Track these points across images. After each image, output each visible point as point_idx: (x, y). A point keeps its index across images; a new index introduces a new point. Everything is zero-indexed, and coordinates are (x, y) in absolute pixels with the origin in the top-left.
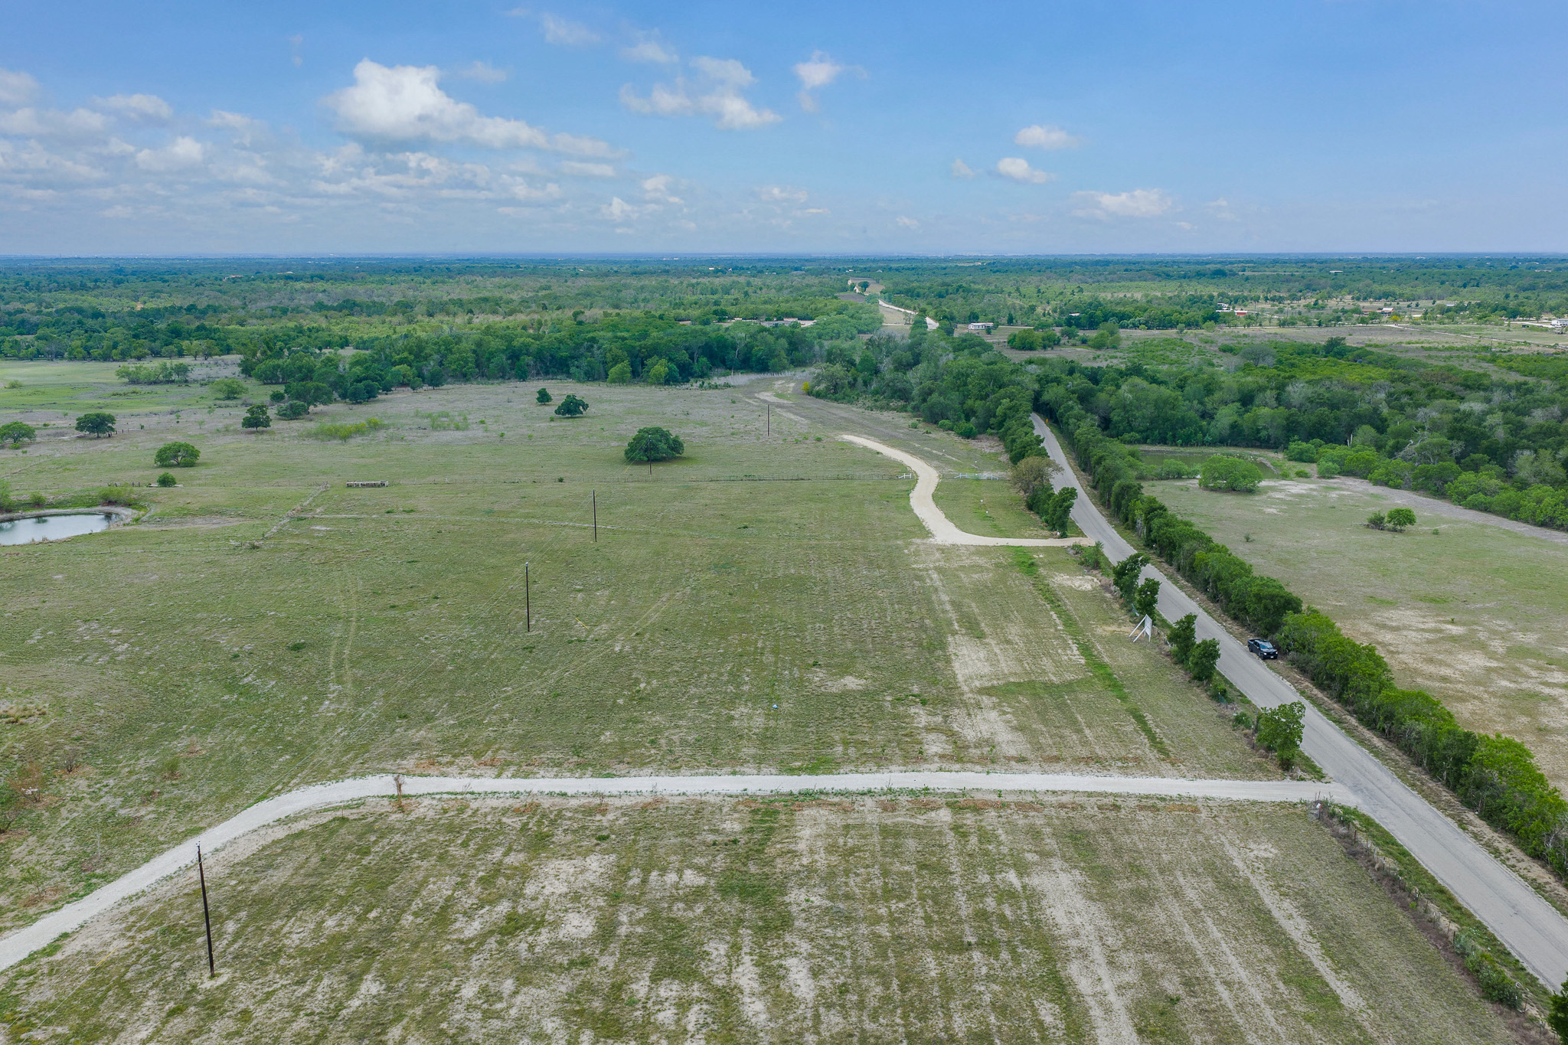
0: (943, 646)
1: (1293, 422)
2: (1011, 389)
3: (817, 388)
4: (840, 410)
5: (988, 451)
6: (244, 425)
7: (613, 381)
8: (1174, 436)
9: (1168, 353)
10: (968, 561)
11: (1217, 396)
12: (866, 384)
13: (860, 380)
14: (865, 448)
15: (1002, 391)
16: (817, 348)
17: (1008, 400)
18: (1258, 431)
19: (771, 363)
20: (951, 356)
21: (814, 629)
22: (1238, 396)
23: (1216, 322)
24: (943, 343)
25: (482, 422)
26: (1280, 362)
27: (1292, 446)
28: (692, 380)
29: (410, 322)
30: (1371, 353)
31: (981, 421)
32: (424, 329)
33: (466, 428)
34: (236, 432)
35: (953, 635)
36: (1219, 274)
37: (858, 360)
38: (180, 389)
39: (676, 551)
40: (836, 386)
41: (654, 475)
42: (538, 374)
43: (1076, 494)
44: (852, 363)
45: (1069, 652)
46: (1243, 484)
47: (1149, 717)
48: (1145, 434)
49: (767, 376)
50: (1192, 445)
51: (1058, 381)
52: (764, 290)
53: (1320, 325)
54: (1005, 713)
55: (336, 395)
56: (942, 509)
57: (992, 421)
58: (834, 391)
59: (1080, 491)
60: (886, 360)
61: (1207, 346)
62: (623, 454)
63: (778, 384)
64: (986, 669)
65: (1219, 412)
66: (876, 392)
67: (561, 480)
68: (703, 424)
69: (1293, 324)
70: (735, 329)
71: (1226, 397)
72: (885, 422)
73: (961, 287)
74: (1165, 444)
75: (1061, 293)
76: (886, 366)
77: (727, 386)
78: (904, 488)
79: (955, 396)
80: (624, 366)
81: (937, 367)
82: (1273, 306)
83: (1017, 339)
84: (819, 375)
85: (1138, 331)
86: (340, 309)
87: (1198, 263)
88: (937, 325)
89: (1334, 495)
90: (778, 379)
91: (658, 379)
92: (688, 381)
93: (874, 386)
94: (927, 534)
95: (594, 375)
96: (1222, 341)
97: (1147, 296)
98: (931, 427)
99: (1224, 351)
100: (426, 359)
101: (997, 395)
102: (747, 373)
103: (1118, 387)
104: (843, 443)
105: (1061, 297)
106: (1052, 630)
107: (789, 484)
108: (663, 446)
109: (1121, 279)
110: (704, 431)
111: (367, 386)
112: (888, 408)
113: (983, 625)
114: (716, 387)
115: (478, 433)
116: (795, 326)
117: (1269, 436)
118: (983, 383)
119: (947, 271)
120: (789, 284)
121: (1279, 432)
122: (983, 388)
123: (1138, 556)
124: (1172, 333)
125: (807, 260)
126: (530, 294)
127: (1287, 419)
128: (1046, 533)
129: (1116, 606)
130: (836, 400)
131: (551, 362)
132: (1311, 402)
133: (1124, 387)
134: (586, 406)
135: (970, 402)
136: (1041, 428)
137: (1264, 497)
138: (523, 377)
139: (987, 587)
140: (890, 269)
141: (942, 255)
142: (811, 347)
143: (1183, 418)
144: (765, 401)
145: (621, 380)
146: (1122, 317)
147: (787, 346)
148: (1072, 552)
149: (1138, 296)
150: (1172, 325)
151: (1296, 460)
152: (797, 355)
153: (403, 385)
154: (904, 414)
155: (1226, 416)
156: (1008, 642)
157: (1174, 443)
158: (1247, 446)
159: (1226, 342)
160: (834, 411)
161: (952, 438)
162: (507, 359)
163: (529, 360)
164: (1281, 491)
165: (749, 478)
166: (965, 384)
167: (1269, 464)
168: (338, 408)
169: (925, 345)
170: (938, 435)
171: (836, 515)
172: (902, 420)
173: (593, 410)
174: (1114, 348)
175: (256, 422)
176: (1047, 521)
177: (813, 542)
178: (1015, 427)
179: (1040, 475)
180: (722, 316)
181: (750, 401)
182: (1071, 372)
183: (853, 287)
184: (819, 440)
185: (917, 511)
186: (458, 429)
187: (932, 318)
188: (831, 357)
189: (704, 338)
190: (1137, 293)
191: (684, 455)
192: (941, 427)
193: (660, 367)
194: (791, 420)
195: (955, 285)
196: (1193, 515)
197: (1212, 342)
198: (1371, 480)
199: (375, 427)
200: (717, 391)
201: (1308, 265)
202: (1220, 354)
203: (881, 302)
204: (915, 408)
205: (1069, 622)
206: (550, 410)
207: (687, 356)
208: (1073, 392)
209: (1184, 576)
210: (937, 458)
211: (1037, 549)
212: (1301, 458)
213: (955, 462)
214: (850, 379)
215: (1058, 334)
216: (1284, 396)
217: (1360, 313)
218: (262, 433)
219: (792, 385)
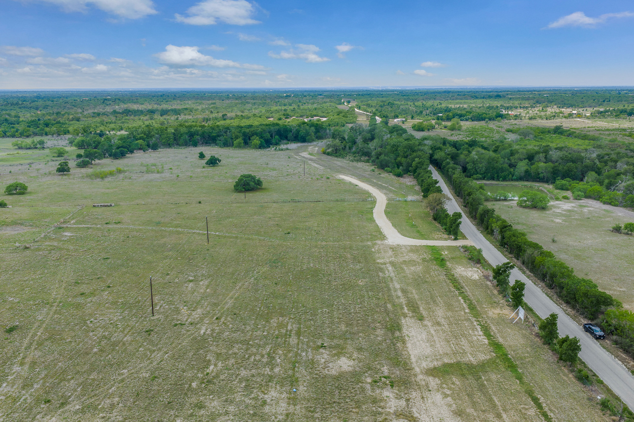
0: (399, 328)
1: (556, 170)
2: (419, 153)
3: (328, 151)
4: (338, 162)
5: (409, 184)
6: (57, 171)
7: (236, 147)
8: (498, 176)
9: (483, 133)
10: (407, 257)
11: (516, 156)
12: (350, 148)
13: (347, 147)
14: (350, 183)
15: (415, 154)
16: (328, 131)
17: (418, 159)
18: (539, 174)
19: (307, 138)
20: (389, 136)
21: (322, 312)
22: (526, 156)
23: (502, 118)
24: (384, 129)
25: (171, 169)
26: (535, 137)
27: (558, 182)
28: (271, 146)
29: (151, 119)
30: (575, 132)
31: (405, 168)
32: (156, 122)
33: (162, 172)
34: (54, 174)
35: (405, 318)
36: (498, 96)
37: (346, 138)
38: (40, 151)
39: (250, 250)
40: (336, 150)
41: (247, 199)
42: (202, 143)
43: (461, 216)
44: (344, 139)
45: (476, 333)
46: (540, 204)
47: (542, 400)
48: (483, 175)
49: (306, 144)
50: (506, 181)
51: (440, 149)
52: (306, 104)
53: (547, 119)
54: (446, 396)
55: (107, 155)
56: (390, 220)
57: (410, 168)
58: (336, 152)
59: (463, 214)
60: (359, 137)
61: (500, 129)
62: (233, 187)
63: (310, 148)
64: (428, 351)
65: (518, 164)
66: (354, 153)
67: (200, 203)
68: (274, 169)
69: (535, 119)
70: (292, 122)
71: (521, 157)
72: (359, 168)
73: (390, 102)
74: (493, 180)
75: (433, 105)
76: (359, 140)
77: (287, 149)
78: (370, 206)
79: (392, 156)
80: (240, 140)
81: (382, 141)
82: (525, 110)
83: (416, 126)
84: (329, 144)
85: (468, 122)
86: (122, 113)
87: (487, 92)
88: (381, 120)
89: (585, 210)
90: (310, 146)
91: (256, 146)
92: (269, 147)
93: (354, 150)
94: (383, 237)
95: (226, 144)
96: (506, 127)
97: (469, 106)
98: (380, 171)
99: (508, 132)
100: (151, 137)
101: (412, 156)
102: (296, 143)
103: (470, 152)
104: (339, 180)
105: (433, 107)
106: (463, 313)
107: (312, 204)
108: (252, 184)
109: (456, 99)
110: (274, 173)
111: (120, 151)
112: (360, 161)
113: (421, 309)
114: (282, 150)
115: (167, 175)
116: (318, 120)
117: (544, 176)
118: (405, 150)
119: (383, 95)
120: (317, 101)
121: (549, 175)
122: (405, 152)
123: (508, 263)
124: (483, 123)
125: (325, 91)
126: (207, 106)
127: (553, 168)
128: (446, 236)
129: (495, 292)
130: (336, 156)
131: (208, 138)
132: (563, 159)
133: (474, 153)
134: (220, 161)
135: (399, 159)
136: (436, 175)
137: (551, 212)
138: (195, 145)
139: (420, 277)
140: (359, 95)
141: (380, 89)
142: (325, 129)
143: (502, 168)
144: (304, 157)
145: (239, 146)
146: (460, 116)
147: (314, 130)
148: (462, 250)
149: (465, 106)
150: (483, 119)
151: (559, 189)
152: (319, 134)
153: (140, 149)
154: (368, 164)
155: (522, 166)
156: (438, 324)
157: (498, 180)
158: (533, 181)
159: (508, 127)
160: (335, 162)
161: (391, 177)
162: (188, 137)
163: (198, 137)
164: (559, 208)
165: (294, 201)
166: (397, 150)
167: (546, 191)
168: (107, 161)
169: (377, 131)
170: (385, 175)
171: (336, 224)
172: (367, 167)
173: (224, 162)
174: (459, 130)
175: (63, 170)
176: (445, 229)
177: (324, 243)
178: (423, 173)
179: (440, 203)
180: (287, 116)
181: (297, 157)
182: (444, 144)
183: (344, 103)
184: (328, 178)
185: (377, 222)
186: (158, 172)
187: (378, 116)
188: (334, 136)
189: (277, 127)
190: (465, 105)
191: (263, 187)
192: (386, 171)
193: (256, 141)
194: (315, 167)
195: (387, 102)
196: (519, 223)
197: (502, 127)
198: (601, 201)
199: (120, 172)
200: (282, 152)
201: (534, 92)
202: (507, 133)
203: (356, 110)
204: (373, 161)
205: (472, 307)
206: (204, 162)
207: (269, 135)
208: (448, 155)
209: (527, 268)
210: (385, 188)
211: (443, 248)
212: (562, 188)
213: (394, 191)
214: (343, 147)
215: (434, 124)
216: (548, 156)
217: (563, 114)
218: (65, 175)
219: (317, 148)
